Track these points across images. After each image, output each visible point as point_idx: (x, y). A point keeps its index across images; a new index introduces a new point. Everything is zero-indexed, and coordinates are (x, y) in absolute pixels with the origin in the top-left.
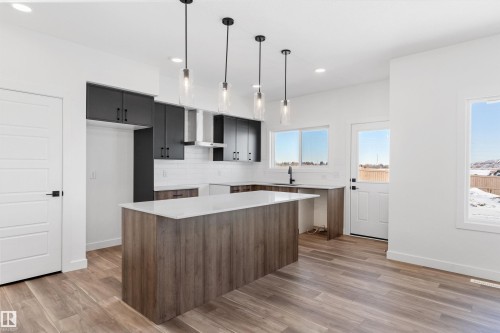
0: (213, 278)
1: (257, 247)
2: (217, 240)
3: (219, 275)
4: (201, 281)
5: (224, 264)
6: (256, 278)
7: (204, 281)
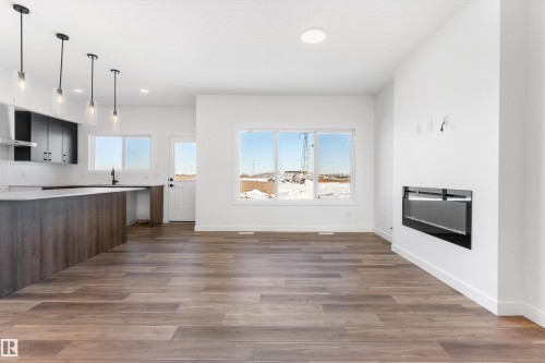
0: (49, 257)
1: (91, 231)
2: (54, 225)
3: (56, 255)
4: (38, 260)
5: (60, 245)
6: (90, 257)
7: (41, 261)
